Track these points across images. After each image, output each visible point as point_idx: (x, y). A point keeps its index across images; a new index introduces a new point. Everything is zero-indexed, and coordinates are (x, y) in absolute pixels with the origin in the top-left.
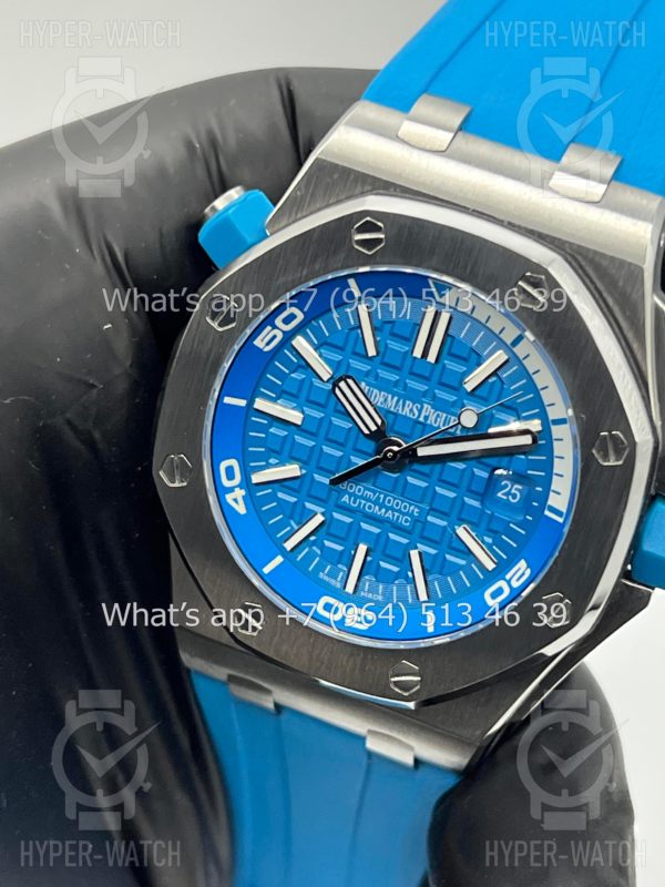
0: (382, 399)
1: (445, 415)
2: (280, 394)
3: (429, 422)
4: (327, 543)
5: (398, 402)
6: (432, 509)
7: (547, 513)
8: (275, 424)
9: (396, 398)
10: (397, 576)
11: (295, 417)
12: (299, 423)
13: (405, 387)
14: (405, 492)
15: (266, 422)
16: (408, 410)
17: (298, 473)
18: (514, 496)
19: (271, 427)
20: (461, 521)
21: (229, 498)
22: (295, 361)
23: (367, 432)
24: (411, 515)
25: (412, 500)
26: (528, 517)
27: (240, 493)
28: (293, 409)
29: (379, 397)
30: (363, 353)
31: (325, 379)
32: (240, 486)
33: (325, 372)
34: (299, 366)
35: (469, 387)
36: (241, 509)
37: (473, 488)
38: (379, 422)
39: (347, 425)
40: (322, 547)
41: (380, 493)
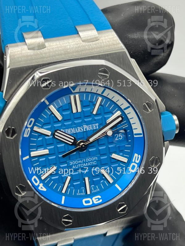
0: (70, 131)
1: (91, 125)
2: (37, 148)
3: (87, 130)
4: (75, 184)
5: (75, 129)
6: (100, 155)
7: (135, 136)
8: (40, 157)
9: (74, 128)
10: (100, 180)
11: (46, 151)
12: (48, 153)
13: (75, 124)
14: (90, 155)
15: (37, 159)
16: (79, 130)
17: (56, 168)
18: (120, 137)
19: (39, 159)
20: (111, 153)
21: (40, 188)
22: (37, 135)
23: (71, 143)
24: (96, 160)
25: (94, 156)
26: (129, 141)
27: (41, 185)
28: (44, 150)
29: (69, 131)
30: (57, 120)
31: (50, 135)
32: (40, 183)
33: (49, 133)
34: (39, 136)
35: (95, 113)
36: (44, 189)
37: (110, 142)
38: (73, 138)
39: (63, 145)
40: (74, 186)
41: (83, 159)
